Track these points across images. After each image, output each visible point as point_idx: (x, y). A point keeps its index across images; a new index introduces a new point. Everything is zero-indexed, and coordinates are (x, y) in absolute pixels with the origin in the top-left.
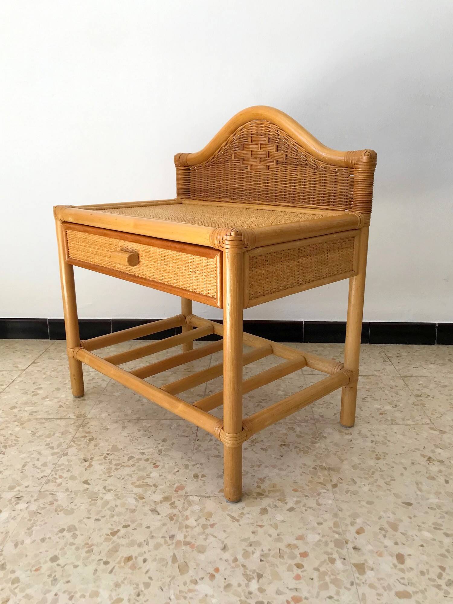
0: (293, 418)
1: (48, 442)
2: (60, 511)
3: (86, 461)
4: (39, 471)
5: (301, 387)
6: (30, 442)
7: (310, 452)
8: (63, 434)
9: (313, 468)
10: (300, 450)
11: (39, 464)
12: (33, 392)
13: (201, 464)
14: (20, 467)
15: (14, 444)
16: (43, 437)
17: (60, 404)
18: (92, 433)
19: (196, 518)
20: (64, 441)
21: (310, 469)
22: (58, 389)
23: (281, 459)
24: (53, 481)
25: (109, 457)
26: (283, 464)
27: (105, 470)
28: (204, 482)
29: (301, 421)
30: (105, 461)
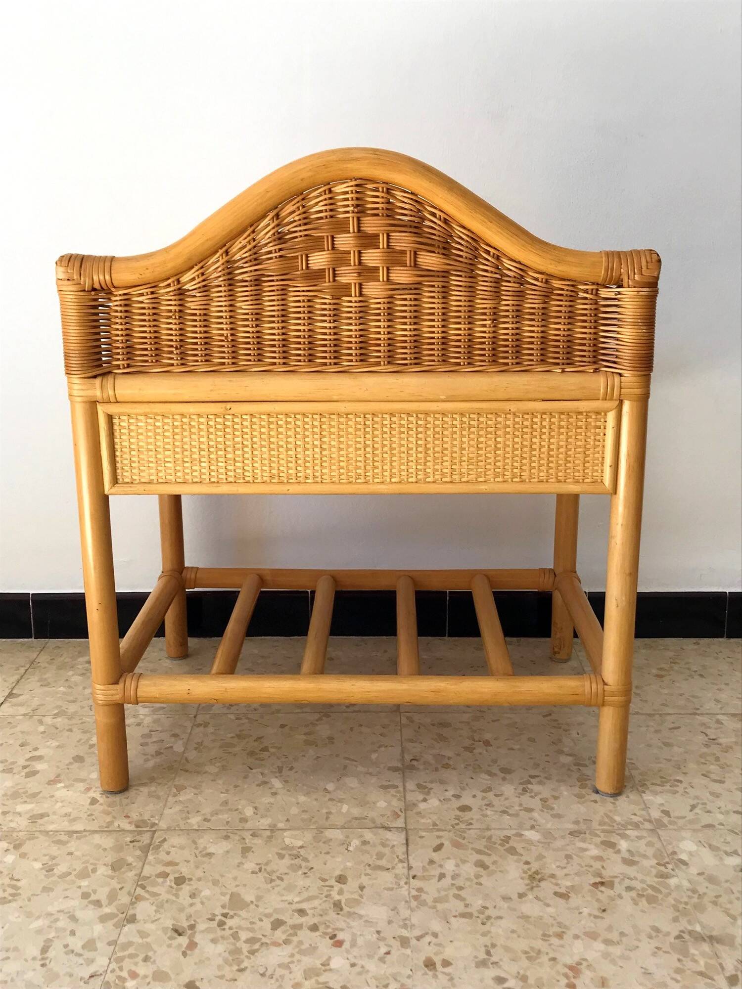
0: (607, 820)
1: (85, 890)
3: (180, 935)
4: (81, 960)
6: (46, 889)
7: (662, 899)
8: (113, 868)
9: (676, 938)
10: (640, 895)
11: (76, 943)
12: (24, 767)
13: (435, 935)
14: (36, 952)
15: (11, 895)
16: (72, 877)
18: (177, 864)
20: (119, 886)
21: (671, 939)
22: (79, 759)
23: (602, 918)
25: (230, 922)
26: (610, 928)
27: (226, 955)
28: (451, 979)
29: (624, 826)
30: (223, 932)
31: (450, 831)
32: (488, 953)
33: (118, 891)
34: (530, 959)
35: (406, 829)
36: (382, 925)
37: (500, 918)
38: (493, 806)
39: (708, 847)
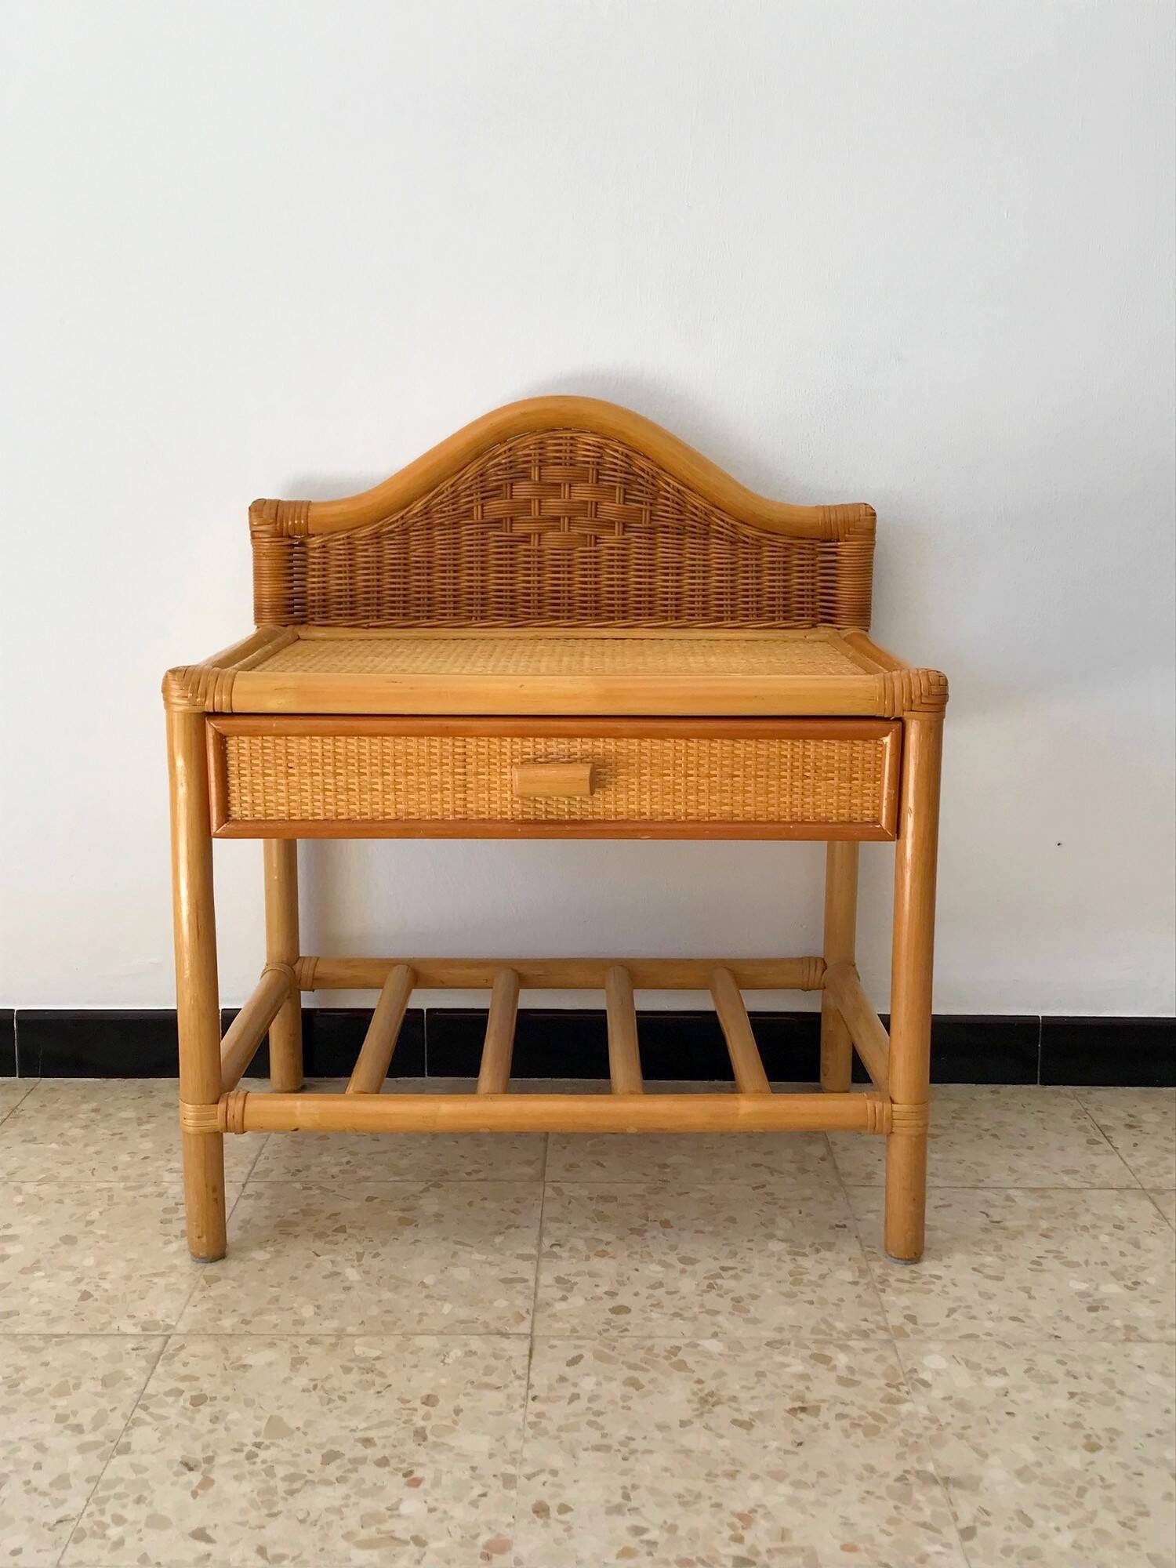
0: (823, 1326)
1: (62, 1411)
3: (191, 1469)
4: (47, 1501)
5: (837, 1226)
6: (6, 1411)
7: (885, 1431)
8: (105, 1382)
9: (897, 1480)
10: (855, 1425)
11: (41, 1480)
16: (45, 1394)
17: (83, 1287)
18: (197, 1379)
20: (111, 1406)
21: (890, 1481)
22: (69, 1240)
23: (796, 1454)
24: (94, 1534)
25: (263, 1454)
26: (805, 1467)
27: (255, 1495)
29: (848, 1335)
30: (252, 1467)
31: (594, 1340)
32: (626, 1497)
33: (109, 1413)
34: (684, 1504)
35: (531, 1336)
36: (479, 1460)
37: (650, 1452)
38: (662, 1307)
39: (963, 1364)
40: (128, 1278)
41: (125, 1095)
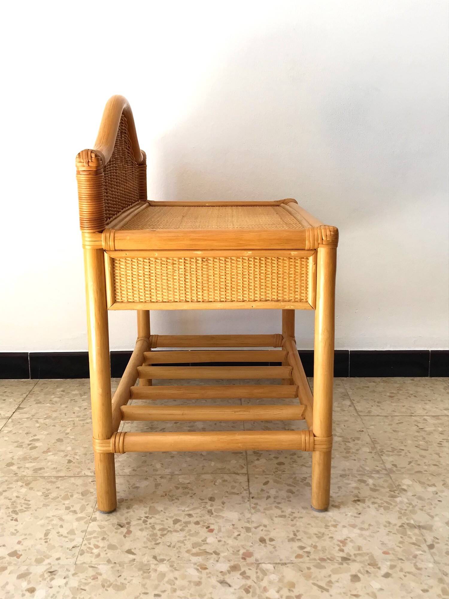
0: (361, 469)
1: (67, 505)
2: (109, 586)
3: (122, 527)
4: (67, 540)
5: (360, 431)
6: (45, 505)
7: (392, 508)
8: (83, 494)
9: (400, 527)
10: (380, 506)
11: (64, 531)
12: (29, 445)
14: (42, 536)
15: (26, 508)
16: (60, 499)
17: (68, 458)
18: (119, 492)
19: (277, 589)
20: (86, 503)
21: (397, 527)
22: (60, 440)
23: (359, 517)
24: (88, 552)
25: (149, 521)
26: (363, 522)
27: (148, 536)
28: (275, 547)
29: (371, 472)
30: (146, 526)
31: (273, 475)
32: (295, 535)
33: (86, 506)
34: (319, 537)
35: (247, 474)
36: (235, 522)
37: (302, 517)
38: (297, 462)
39: (417, 482)
40: (86, 454)
41: (74, 385)
